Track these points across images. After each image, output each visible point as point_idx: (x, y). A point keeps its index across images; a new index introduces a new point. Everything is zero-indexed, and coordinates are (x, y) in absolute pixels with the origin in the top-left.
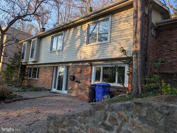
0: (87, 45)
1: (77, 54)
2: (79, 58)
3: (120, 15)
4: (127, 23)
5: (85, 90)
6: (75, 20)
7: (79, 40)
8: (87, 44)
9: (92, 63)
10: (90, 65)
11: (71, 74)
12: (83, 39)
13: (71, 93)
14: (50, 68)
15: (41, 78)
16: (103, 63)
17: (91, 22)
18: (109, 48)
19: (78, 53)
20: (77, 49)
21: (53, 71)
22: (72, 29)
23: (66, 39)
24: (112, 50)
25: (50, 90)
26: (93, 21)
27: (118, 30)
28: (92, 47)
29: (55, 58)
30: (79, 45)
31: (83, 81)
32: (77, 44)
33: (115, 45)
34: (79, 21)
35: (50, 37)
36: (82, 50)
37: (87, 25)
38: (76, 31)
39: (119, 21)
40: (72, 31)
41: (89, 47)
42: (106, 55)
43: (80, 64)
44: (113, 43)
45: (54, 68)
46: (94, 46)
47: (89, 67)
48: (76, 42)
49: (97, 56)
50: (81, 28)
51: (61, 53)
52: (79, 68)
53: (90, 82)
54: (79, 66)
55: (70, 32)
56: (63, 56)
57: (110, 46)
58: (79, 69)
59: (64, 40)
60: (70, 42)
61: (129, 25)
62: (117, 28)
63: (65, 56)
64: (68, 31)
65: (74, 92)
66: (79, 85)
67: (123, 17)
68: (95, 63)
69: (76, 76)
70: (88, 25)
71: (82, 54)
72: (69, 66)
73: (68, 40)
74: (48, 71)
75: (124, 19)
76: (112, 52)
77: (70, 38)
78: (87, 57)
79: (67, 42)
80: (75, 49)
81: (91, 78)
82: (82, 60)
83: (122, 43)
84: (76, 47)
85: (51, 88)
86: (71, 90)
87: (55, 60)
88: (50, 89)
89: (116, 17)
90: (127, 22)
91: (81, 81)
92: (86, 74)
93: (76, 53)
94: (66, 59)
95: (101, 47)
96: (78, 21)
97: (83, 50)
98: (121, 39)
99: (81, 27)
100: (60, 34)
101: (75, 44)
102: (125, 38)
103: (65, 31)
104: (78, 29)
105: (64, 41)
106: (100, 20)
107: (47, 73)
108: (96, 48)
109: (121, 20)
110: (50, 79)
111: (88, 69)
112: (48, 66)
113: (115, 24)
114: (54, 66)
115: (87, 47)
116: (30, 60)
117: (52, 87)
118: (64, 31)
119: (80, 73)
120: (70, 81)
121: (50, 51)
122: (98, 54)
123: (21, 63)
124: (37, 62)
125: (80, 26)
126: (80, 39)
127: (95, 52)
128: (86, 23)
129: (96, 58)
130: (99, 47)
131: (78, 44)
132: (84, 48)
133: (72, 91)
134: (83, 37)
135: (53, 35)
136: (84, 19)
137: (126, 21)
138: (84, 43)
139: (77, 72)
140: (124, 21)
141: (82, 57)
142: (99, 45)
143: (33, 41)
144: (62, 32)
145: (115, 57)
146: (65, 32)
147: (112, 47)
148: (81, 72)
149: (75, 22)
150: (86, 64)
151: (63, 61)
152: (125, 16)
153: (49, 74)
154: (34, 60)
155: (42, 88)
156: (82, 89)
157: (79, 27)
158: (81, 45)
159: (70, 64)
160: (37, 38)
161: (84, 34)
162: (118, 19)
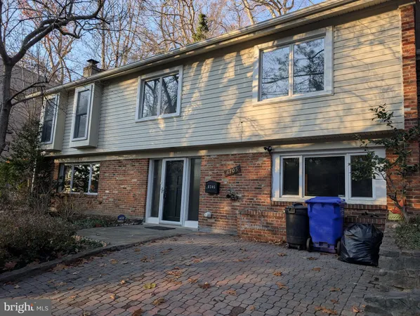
0: (260, 103)
1: (229, 126)
2: (237, 135)
3: (358, 27)
4: (380, 47)
5: (264, 217)
6: (226, 35)
7: (233, 91)
8: (259, 100)
9: (274, 147)
10: (266, 153)
11: (207, 177)
12: (245, 85)
13: (211, 226)
14: (137, 164)
15: (107, 192)
16: (307, 146)
17: (270, 44)
18: (329, 109)
19: (232, 121)
20: (227, 112)
21: (148, 172)
22: (209, 61)
23: (189, 87)
24: (341, 113)
25: (140, 222)
26: (276, 42)
27: (355, 63)
28: (276, 105)
29: (157, 138)
30: (233, 101)
31: (249, 195)
32: (226, 98)
33: (348, 101)
34: (236, 39)
35: (134, 83)
36: (243, 115)
37: (255, 50)
38: (221, 67)
39: (355, 42)
40: (209, 66)
41: (266, 107)
42: (324, 126)
43: (235, 152)
44: (341, 96)
45: (148, 164)
46: (281, 105)
47: (265, 159)
48: (224, 94)
49: (295, 129)
50: (239, 60)
51: (175, 124)
52: (230, 163)
53: (271, 197)
54: (231, 157)
55: (203, 67)
56: (184, 131)
57: (331, 103)
58: (231, 165)
59: (184, 89)
60: (203, 93)
61: (387, 51)
62: (350, 59)
63: (190, 131)
64: (195, 65)
65: (221, 223)
66: (233, 206)
67: (369, 31)
68: (282, 149)
69: (225, 181)
70: (261, 51)
71: (244, 124)
72: (200, 157)
73: (196, 91)
74: (132, 172)
75: (371, 37)
76: (341, 119)
77: (203, 85)
78: (262, 133)
79: (194, 95)
80: (222, 113)
81: (271, 185)
82: (245, 139)
83: (369, 96)
84: (223, 108)
85: (145, 216)
86: (211, 218)
87: (157, 142)
88: (142, 218)
89: (347, 31)
90: (381, 43)
91: (240, 195)
92: (255, 177)
93: (224, 122)
94: (194, 139)
95: (306, 106)
96: (232, 40)
97: (248, 115)
98: (366, 85)
99: (239, 55)
100: (169, 73)
101: (221, 99)
102: (379, 84)
103: (184, 66)
104: (228, 61)
105: (184, 92)
106: (296, 37)
107: (128, 178)
108: (291, 109)
109: (362, 40)
110: (138, 192)
111: (260, 162)
112: (131, 158)
113: (342, 49)
114: (149, 159)
115: (261, 107)
116: (71, 144)
117: (145, 213)
118: (182, 66)
119: (235, 173)
120: (203, 196)
121: (139, 118)
122: (298, 124)
123: (40, 151)
124: (94, 148)
125: (234, 54)
126: (235, 87)
127: (288, 120)
128: (253, 46)
129: (292, 133)
130: (299, 107)
131: (229, 99)
132: (250, 108)
133: (213, 221)
134: (245, 80)
135: (143, 77)
136: (252, 35)
137: (377, 43)
138: (251, 97)
139: (225, 172)
140: (372, 43)
141: (247, 134)
142: (299, 102)
143: (79, 93)
144: (176, 69)
145: (352, 130)
146: (187, 67)
147: (340, 107)
148: (238, 171)
149: (222, 43)
150: (255, 152)
151: (185, 144)
152: (374, 31)
153: (133, 180)
154: (86, 143)
155: (119, 217)
156: (252, 216)
157: (230, 57)
158: (240, 103)
159: (203, 153)
160: (93, 84)
161: (249, 75)
162: (352, 35)
